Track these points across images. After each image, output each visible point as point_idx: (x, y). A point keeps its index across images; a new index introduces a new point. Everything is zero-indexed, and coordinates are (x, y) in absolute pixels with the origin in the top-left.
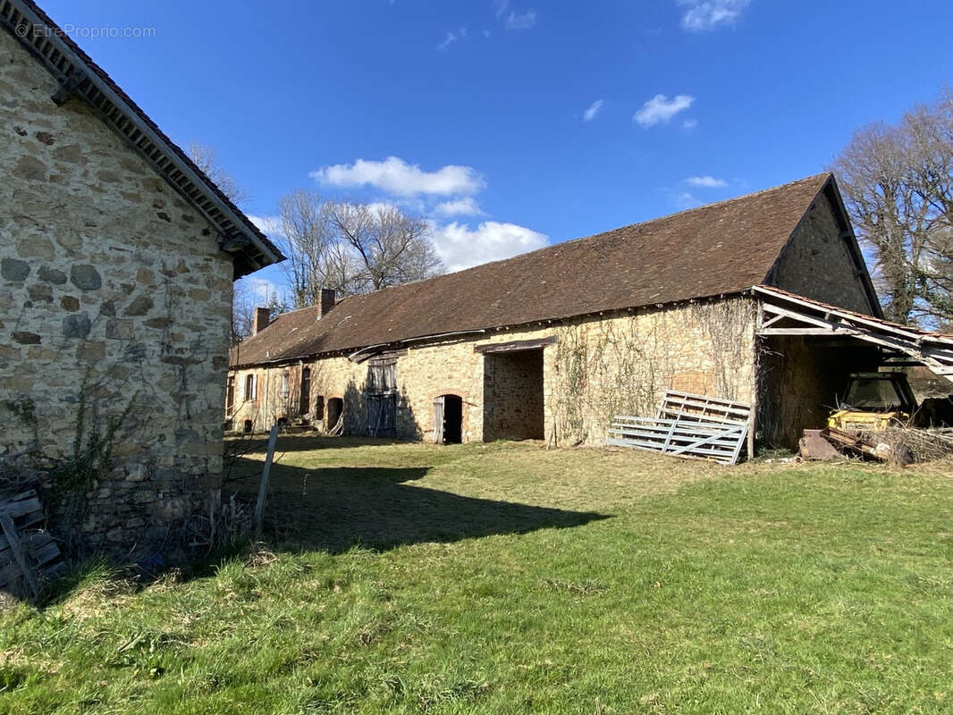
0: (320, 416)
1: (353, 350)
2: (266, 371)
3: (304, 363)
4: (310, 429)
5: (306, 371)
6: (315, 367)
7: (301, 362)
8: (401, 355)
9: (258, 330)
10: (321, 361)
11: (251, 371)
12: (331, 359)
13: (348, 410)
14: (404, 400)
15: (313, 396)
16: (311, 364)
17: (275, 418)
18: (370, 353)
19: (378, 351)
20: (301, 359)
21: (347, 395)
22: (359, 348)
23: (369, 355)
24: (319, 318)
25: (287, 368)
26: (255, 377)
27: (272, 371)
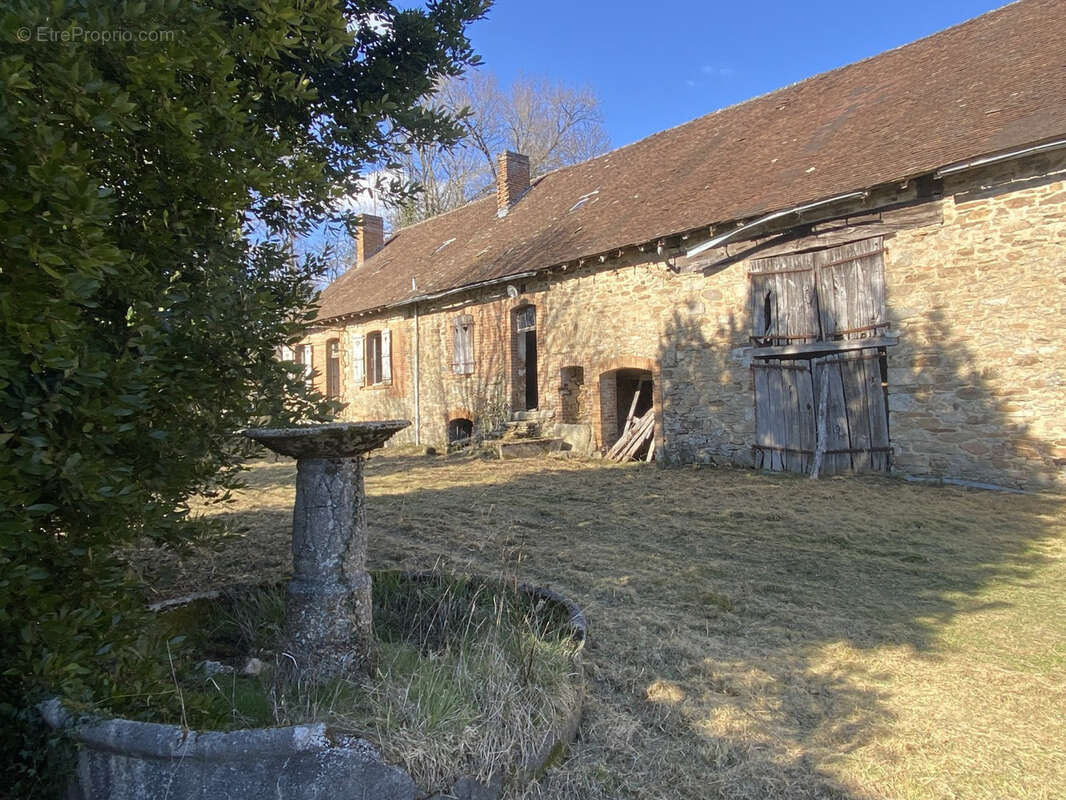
0: (570, 415)
1: (700, 235)
2: (413, 322)
3: (522, 291)
4: (546, 445)
5: (525, 310)
6: (550, 299)
7: (512, 290)
8: (903, 226)
9: (366, 257)
10: (571, 283)
11: (374, 325)
12: (603, 276)
13: (674, 395)
14: (942, 360)
15: (550, 365)
16: (539, 295)
17: (446, 415)
18: (753, 239)
19: (796, 228)
20: (512, 282)
21: (670, 359)
22: (731, 225)
23: (750, 245)
24: (502, 213)
25: (468, 310)
26: (385, 335)
27: (429, 321)
